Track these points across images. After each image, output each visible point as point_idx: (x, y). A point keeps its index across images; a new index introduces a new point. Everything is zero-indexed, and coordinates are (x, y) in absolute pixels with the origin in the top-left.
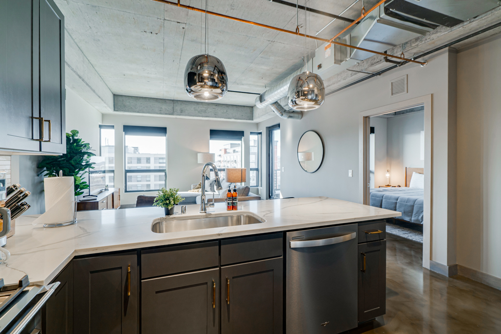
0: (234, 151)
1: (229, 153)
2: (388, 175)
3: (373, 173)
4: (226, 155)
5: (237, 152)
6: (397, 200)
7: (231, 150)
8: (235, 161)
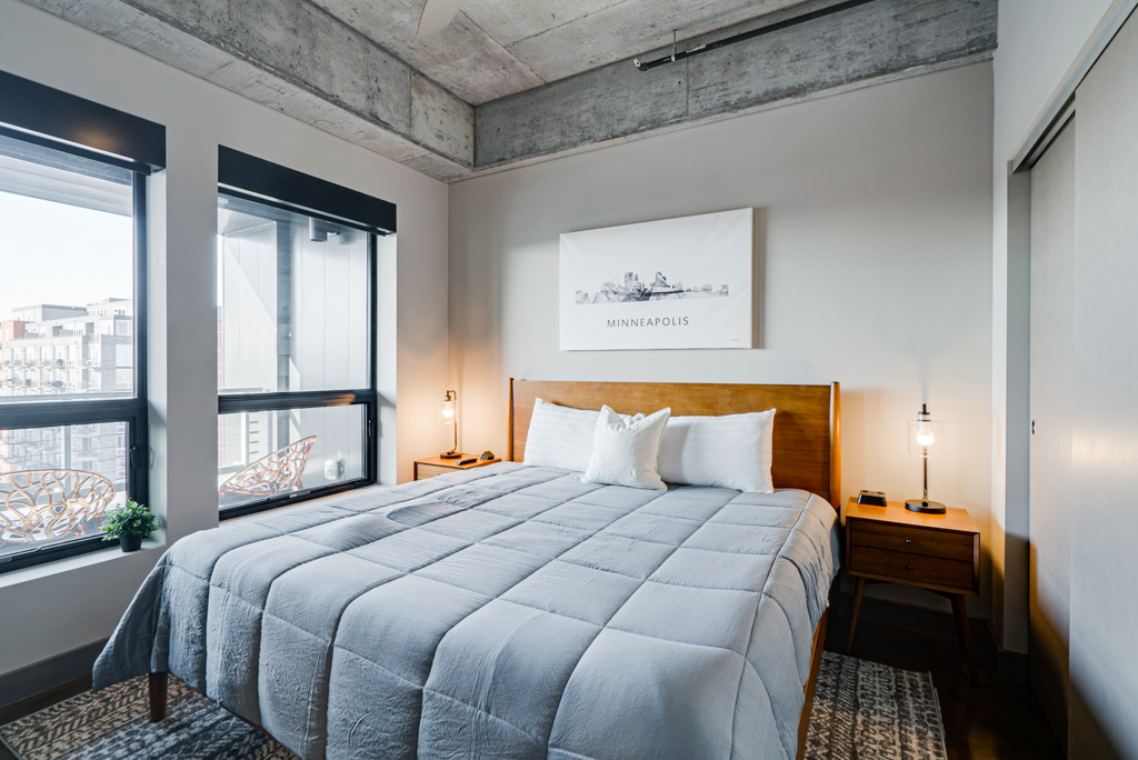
0: (57, 331)
1: (36, 336)
2: (448, 412)
3: (392, 405)
4: (20, 342)
5: (70, 333)
6: (425, 667)
7: (46, 328)
8: (61, 362)
